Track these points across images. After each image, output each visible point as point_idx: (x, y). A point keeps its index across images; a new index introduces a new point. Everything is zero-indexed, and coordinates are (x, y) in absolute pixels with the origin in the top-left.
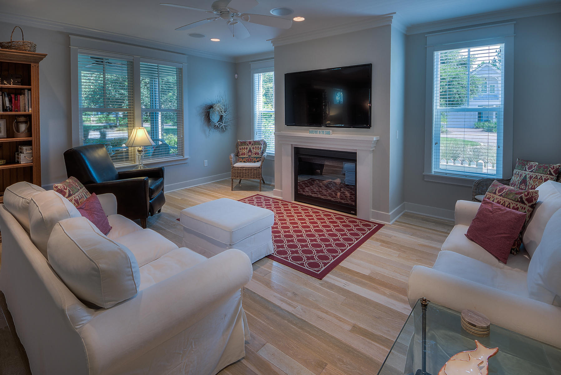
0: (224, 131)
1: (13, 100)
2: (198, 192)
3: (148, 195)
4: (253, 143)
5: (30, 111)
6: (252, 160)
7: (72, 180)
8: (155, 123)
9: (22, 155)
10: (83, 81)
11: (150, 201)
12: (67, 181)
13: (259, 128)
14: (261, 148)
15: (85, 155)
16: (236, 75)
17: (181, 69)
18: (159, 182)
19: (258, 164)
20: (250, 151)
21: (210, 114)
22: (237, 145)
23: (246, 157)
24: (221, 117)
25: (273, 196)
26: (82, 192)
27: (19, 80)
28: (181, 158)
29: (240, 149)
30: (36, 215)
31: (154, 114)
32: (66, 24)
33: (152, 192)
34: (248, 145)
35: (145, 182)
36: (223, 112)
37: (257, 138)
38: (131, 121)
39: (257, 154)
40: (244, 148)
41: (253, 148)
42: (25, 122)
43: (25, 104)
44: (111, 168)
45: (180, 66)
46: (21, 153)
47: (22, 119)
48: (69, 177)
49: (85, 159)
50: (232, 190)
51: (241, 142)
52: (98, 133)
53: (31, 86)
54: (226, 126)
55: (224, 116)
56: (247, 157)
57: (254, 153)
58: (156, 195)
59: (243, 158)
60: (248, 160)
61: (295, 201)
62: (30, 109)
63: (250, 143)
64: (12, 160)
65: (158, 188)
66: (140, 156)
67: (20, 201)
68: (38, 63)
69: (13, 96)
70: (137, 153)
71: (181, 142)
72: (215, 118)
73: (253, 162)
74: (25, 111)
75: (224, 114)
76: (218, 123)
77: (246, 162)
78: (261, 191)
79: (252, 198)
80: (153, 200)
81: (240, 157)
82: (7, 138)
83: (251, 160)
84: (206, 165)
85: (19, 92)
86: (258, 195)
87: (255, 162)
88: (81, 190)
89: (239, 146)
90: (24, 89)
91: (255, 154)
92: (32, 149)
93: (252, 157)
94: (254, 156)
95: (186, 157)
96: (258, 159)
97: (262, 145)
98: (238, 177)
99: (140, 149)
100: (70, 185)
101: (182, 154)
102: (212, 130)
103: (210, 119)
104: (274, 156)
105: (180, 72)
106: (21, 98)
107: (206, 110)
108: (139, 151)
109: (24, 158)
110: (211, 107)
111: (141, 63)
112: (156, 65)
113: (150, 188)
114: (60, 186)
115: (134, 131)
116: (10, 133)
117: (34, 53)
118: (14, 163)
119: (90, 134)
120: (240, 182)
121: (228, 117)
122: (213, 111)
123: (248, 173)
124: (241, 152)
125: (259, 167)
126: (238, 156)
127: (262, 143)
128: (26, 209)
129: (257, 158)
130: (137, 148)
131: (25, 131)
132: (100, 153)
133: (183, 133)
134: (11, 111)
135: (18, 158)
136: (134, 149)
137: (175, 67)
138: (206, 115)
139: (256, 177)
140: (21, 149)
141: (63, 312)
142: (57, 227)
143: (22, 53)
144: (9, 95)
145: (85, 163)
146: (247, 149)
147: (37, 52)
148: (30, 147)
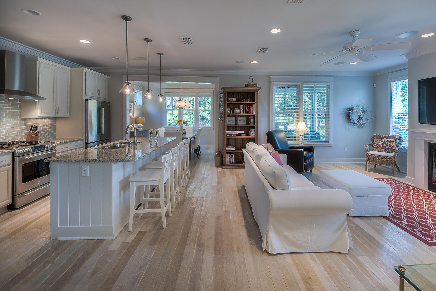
0: (362, 127)
1: (249, 108)
2: (338, 167)
3: (303, 160)
4: (388, 138)
5: (255, 114)
6: (387, 151)
7: (269, 144)
8: (313, 120)
9: (251, 132)
10: (276, 98)
11: (305, 164)
12: (267, 144)
13: (396, 125)
14: (396, 142)
15: (275, 135)
16: (375, 86)
17: (329, 86)
18: (311, 154)
19: (392, 155)
20: (384, 143)
21: (350, 115)
22: (373, 138)
23: (380, 148)
24: (360, 117)
25: (405, 182)
26: (273, 150)
27: (251, 100)
28: (327, 143)
29: (375, 141)
30: (256, 153)
31: (313, 115)
32: (268, 71)
33: (306, 159)
34: (383, 138)
35: (302, 152)
36: (361, 113)
37: (393, 134)
38: (297, 119)
39: (391, 147)
40: (379, 141)
41: (388, 141)
42: (253, 118)
43: (253, 110)
44: (286, 143)
45: (329, 84)
46: (251, 131)
47: (252, 117)
48: (268, 143)
49: (275, 136)
50: (366, 171)
51: (376, 136)
52: (284, 126)
53: (255, 102)
54: (364, 123)
55: (362, 116)
56: (382, 148)
57: (388, 145)
58: (308, 161)
59: (377, 148)
60: (383, 150)
61: (428, 190)
62: (255, 112)
63: (385, 137)
64: (248, 134)
65: (310, 157)
66: (302, 139)
67: (251, 149)
68: (258, 91)
69: (249, 107)
70: (300, 137)
71: (327, 132)
72: (354, 117)
73: (387, 152)
74: (253, 113)
75: (362, 115)
76: (357, 121)
77: (381, 152)
78: (393, 176)
79: (383, 179)
80: (306, 163)
81: (375, 147)
82: (247, 125)
83: (385, 150)
84: (346, 149)
85: (251, 105)
86: (390, 178)
87: (389, 152)
88: (272, 149)
89: (375, 139)
90: (252, 104)
91: (390, 146)
92: (255, 130)
93: (386, 148)
94: (388, 148)
95: (330, 143)
96: (392, 151)
97: (397, 139)
98: (371, 161)
99: (302, 135)
100: (268, 146)
101: (328, 140)
102: (352, 125)
103: (350, 118)
104: (407, 150)
105: (328, 87)
106: (252, 107)
107: (347, 111)
108: (301, 136)
109: (252, 135)
110: (351, 109)
111: (304, 85)
112: (313, 85)
113: (305, 156)
114: (264, 145)
115: (299, 124)
116: (248, 123)
117: (256, 87)
118: (249, 136)
119: (280, 126)
120: (375, 167)
121: (366, 117)
122: (353, 112)
123: (381, 160)
124: (376, 143)
125: (393, 157)
126: (373, 146)
127: (397, 138)
128: (253, 152)
129: (391, 149)
130: (300, 134)
131: (252, 122)
132: (282, 135)
133: (329, 127)
134: (248, 113)
135: (250, 134)
136: (299, 135)
137: (325, 85)
138: (346, 115)
139: (389, 164)
140: (251, 130)
141: (263, 184)
142: (263, 158)
143: (253, 88)
144: (248, 107)
145: (275, 139)
146: (381, 142)
147: (257, 87)
148: (254, 129)
